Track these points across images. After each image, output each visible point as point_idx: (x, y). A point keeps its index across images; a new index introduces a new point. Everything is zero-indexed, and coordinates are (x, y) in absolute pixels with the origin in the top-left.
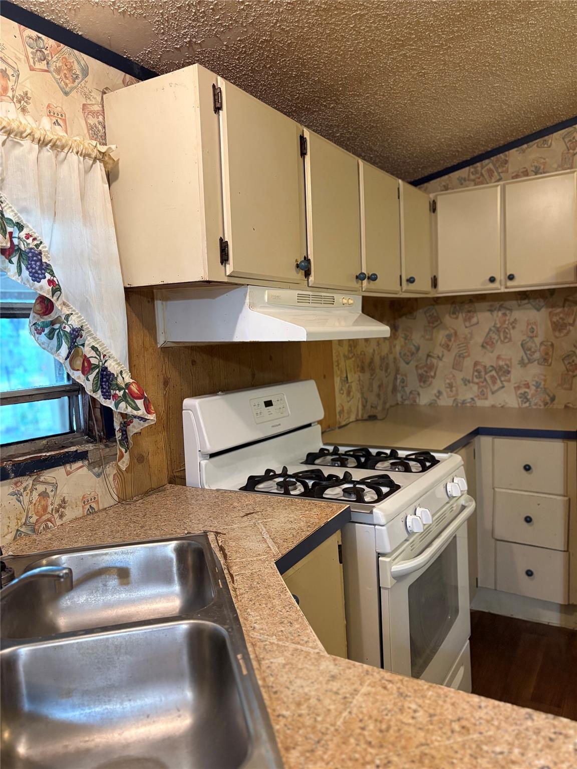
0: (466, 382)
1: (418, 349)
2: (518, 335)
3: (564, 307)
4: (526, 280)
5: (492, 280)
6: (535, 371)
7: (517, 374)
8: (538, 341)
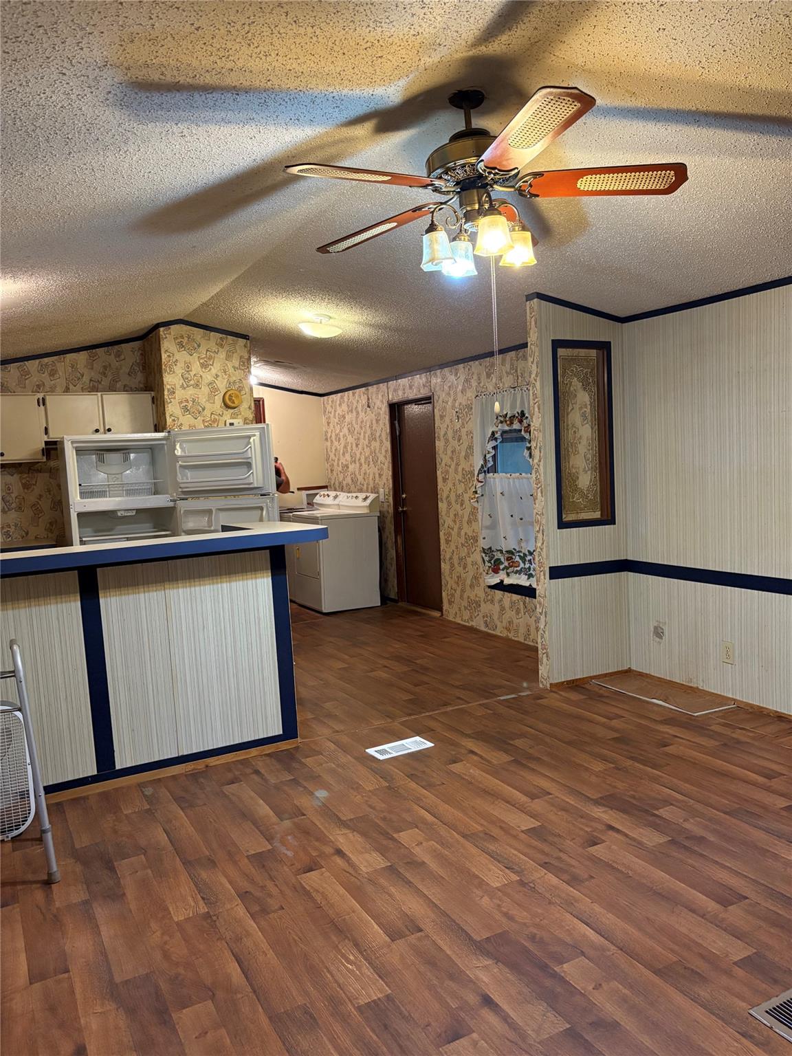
3: (28, 473)
8: (13, 495)
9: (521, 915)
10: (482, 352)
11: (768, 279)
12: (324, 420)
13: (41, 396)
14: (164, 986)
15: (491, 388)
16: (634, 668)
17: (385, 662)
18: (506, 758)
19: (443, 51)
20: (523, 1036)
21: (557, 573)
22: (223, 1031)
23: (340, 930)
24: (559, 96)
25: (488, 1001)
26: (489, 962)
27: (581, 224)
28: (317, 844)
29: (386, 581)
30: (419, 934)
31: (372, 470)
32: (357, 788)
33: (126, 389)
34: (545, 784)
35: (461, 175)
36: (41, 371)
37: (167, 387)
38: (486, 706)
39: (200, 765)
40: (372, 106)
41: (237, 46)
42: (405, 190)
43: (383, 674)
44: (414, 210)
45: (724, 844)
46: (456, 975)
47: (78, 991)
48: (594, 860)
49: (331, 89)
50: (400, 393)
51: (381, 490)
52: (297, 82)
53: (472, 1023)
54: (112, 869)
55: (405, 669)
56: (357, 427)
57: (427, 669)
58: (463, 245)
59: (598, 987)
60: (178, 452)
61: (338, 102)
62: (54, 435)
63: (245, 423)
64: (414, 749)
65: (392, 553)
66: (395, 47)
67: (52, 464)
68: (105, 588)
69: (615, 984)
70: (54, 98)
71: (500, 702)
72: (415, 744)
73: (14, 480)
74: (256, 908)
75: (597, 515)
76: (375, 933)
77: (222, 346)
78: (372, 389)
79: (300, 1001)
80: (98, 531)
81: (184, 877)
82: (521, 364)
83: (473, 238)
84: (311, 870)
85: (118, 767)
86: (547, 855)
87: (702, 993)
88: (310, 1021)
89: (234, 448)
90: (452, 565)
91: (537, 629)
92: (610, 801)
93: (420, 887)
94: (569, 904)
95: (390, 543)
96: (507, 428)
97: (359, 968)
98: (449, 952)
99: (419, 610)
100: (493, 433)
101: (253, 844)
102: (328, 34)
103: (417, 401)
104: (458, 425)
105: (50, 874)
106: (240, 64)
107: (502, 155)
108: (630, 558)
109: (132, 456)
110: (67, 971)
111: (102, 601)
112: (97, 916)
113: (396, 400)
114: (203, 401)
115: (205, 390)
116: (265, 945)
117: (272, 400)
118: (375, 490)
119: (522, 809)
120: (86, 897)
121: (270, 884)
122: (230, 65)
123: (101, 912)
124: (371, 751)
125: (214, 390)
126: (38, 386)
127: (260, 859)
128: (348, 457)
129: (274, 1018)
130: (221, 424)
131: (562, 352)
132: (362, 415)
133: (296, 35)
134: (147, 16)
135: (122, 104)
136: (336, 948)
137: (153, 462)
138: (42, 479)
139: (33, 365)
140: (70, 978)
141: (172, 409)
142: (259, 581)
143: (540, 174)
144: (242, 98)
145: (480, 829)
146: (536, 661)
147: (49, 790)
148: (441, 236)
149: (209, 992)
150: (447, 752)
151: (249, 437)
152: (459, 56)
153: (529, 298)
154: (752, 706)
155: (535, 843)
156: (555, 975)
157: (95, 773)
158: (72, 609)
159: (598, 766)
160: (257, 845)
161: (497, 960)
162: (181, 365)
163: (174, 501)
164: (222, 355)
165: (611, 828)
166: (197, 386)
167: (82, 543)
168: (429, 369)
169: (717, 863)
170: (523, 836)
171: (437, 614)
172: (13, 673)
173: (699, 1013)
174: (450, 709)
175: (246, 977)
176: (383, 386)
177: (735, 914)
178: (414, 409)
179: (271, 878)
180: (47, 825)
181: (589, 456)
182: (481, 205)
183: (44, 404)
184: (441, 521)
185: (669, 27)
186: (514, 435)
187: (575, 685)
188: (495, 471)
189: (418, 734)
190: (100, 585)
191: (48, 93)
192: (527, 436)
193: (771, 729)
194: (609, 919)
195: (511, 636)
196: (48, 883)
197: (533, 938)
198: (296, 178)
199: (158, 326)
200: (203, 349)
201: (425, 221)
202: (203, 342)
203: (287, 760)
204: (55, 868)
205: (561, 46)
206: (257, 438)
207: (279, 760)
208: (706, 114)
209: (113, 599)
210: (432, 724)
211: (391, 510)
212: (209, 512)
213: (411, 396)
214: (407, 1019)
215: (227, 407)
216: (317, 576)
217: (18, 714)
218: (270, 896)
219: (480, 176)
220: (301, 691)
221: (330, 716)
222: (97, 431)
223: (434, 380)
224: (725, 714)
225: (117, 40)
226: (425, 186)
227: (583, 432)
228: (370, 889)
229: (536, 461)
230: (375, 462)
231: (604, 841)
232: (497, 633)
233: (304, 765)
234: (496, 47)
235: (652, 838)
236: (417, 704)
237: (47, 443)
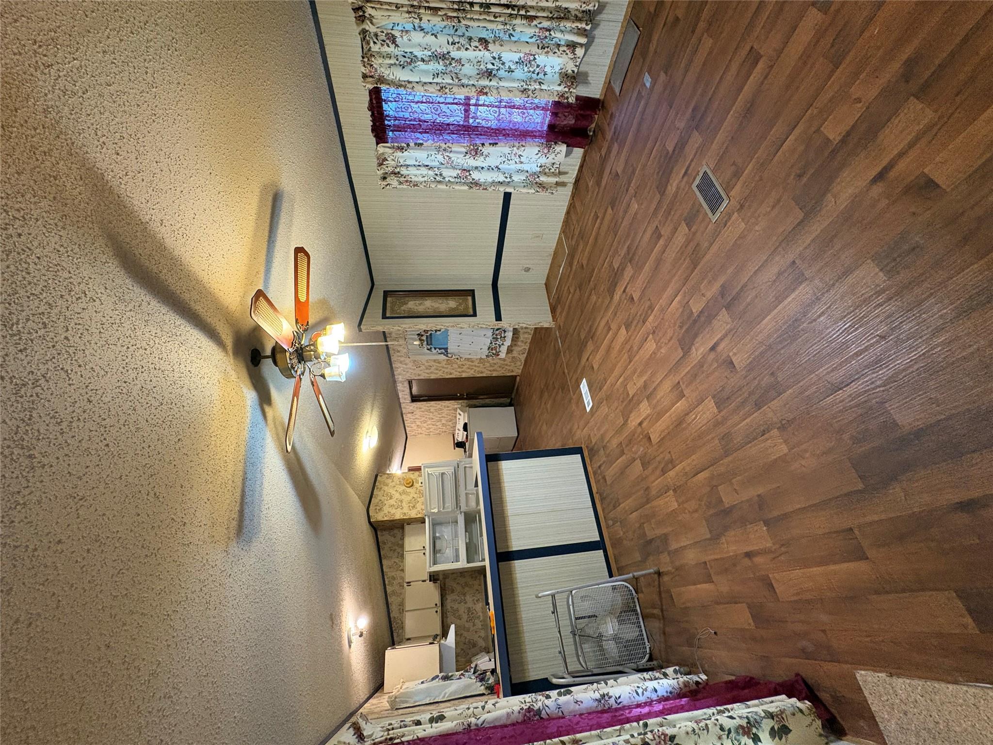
0: (474, 625)
1: (462, 649)
2: (456, 606)
4: (437, 599)
5: (437, 612)
6: (468, 598)
7: (470, 604)
8: (458, 598)
9: (670, 333)
10: (386, 354)
11: (355, 213)
12: (420, 436)
13: (405, 585)
14: (712, 512)
15: (405, 350)
16: (544, 282)
17: (543, 404)
18: (590, 342)
19: (229, 368)
20: (730, 331)
21: (498, 318)
22: (734, 480)
23: (680, 423)
24: (256, 308)
25: (713, 348)
26: (693, 348)
27: (323, 303)
28: (636, 435)
29: (501, 404)
30: (681, 383)
31: (445, 411)
32: (607, 416)
33: (403, 539)
34: (603, 323)
35: (295, 361)
36: (392, 584)
37: (402, 517)
38: (564, 353)
39: (596, 497)
40: (258, 407)
41: (220, 478)
42: (302, 390)
43: (549, 406)
44: (313, 385)
45: (630, 239)
46: (701, 364)
47: (716, 557)
48: (640, 299)
49: (247, 428)
50: (406, 397)
51: (456, 406)
52: (242, 446)
53: (725, 355)
54: (651, 541)
55: (546, 394)
56: (423, 419)
57: (546, 383)
58: (332, 360)
59: (703, 295)
60: (436, 510)
61: (254, 425)
62: (426, 577)
63: (421, 476)
64: (587, 388)
65: (488, 401)
66: (225, 394)
67: (441, 577)
68: (508, 547)
69: (702, 286)
70: (244, 580)
71: (562, 346)
72: (584, 387)
73: (450, 598)
74: (670, 466)
75: (470, 298)
76: (681, 405)
77: (381, 488)
78: (404, 411)
79: (717, 442)
80: (476, 552)
81: (655, 503)
82: (394, 335)
83: (328, 355)
84: (650, 438)
85: (598, 539)
86: (639, 321)
87: (705, 245)
88: (726, 437)
89: (434, 482)
90: (494, 370)
91: (526, 328)
92: (611, 291)
93: (657, 383)
94: (663, 310)
95: (481, 402)
96: (425, 343)
97: (699, 413)
98: (689, 368)
99: (516, 388)
100: (428, 349)
101: (637, 468)
102: (216, 429)
103: (411, 389)
104: (423, 367)
105: (655, 573)
106: (230, 477)
107: (286, 339)
108: (491, 283)
109: (437, 535)
110: (705, 563)
111: (514, 549)
112: (676, 547)
113: (410, 399)
114: (409, 498)
115: (404, 497)
116: (689, 461)
117: (409, 462)
118: (455, 410)
119: (616, 334)
120: (666, 553)
121: (658, 459)
122: (230, 482)
123: (674, 546)
124: (588, 409)
125: (404, 492)
126: (400, 586)
127: (645, 465)
128: (438, 424)
129: (727, 454)
130: (422, 488)
131: (388, 315)
132: (417, 416)
133: (216, 446)
134: (199, 528)
135: (249, 541)
136: (689, 424)
137: (441, 524)
138: (450, 583)
139: (389, 589)
140: (709, 561)
141: (413, 514)
142: (503, 467)
143: (297, 320)
144: (249, 476)
145: (626, 354)
146: (542, 328)
147: (611, 576)
148: (327, 371)
149: (714, 488)
150: (587, 371)
151: (428, 474)
152: (232, 361)
153: (360, 330)
154: (563, 226)
155: (633, 327)
156: (699, 316)
157: (602, 551)
158: (519, 565)
159: (594, 298)
160: (638, 466)
161: (693, 344)
162: (390, 510)
163: (461, 512)
164: (386, 488)
165: (624, 291)
166: (401, 501)
167: (483, 560)
168: (395, 382)
169: (639, 242)
170: (630, 333)
171: (518, 378)
172: (553, 596)
173: (715, 248)
174: (566, 371)
175: (705, 469)
176: (403, 406)
177: (665, 231)
178: (415, 390)
179: (655, 458)
180: (631, 575)
181: (441, 301)
182: (312, 351)
183: (409, 583)
184: (472, 376)
185: (222, 252)
186: (429, 339)
187: (553, 310)
188: (447, 348)
189: (579, 386)
190: (506, 550)
191: (241, 583)
192: (429, 333)
193: (573, 217)
194: (669, 291)
195: (529, 341)
196: (659, 574)
197: (681, 327)
198: (293, 448)
199: (370, 522)
200: (383, 498)
201: (319, 380)
202: (379, 498)
203: (593, 452)
204: (652, 571)
205: (230, 307)
206: (429, 470)
207: (594, 455)
208: (270, 237)
209: (513, 543)
210: (573, 380)
211: (465, 401)
212: (467, 494)
213: (408, 391)
214: (723, 388)
215: (412, 485)
216: (500, 439)
217: (573, 592)
218: (664, 458)
219: (296, 351)
220: (558, 446)
221: (571, 430)
222: (424, 554)
223: (400, 379)
224: (567, 238)
225: (213, 545)
226: (301, 379)
227: (429, 304)
228: (659, 408)
229: (442, 327)
230: (441, 410)
231: (631, 294)
232: (527, 348)
233: (596, 443)
234: (229, 342)
235: (629, 271)
236: (564, 387)
237: (430, 581)
